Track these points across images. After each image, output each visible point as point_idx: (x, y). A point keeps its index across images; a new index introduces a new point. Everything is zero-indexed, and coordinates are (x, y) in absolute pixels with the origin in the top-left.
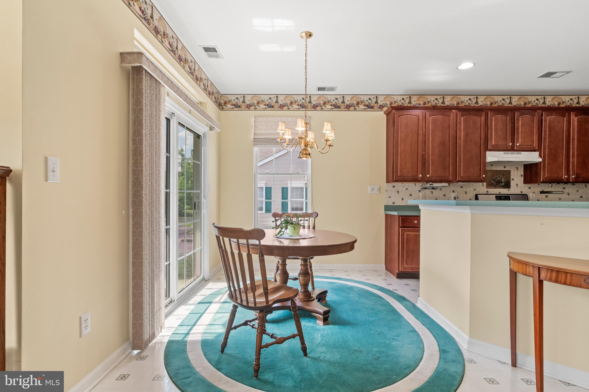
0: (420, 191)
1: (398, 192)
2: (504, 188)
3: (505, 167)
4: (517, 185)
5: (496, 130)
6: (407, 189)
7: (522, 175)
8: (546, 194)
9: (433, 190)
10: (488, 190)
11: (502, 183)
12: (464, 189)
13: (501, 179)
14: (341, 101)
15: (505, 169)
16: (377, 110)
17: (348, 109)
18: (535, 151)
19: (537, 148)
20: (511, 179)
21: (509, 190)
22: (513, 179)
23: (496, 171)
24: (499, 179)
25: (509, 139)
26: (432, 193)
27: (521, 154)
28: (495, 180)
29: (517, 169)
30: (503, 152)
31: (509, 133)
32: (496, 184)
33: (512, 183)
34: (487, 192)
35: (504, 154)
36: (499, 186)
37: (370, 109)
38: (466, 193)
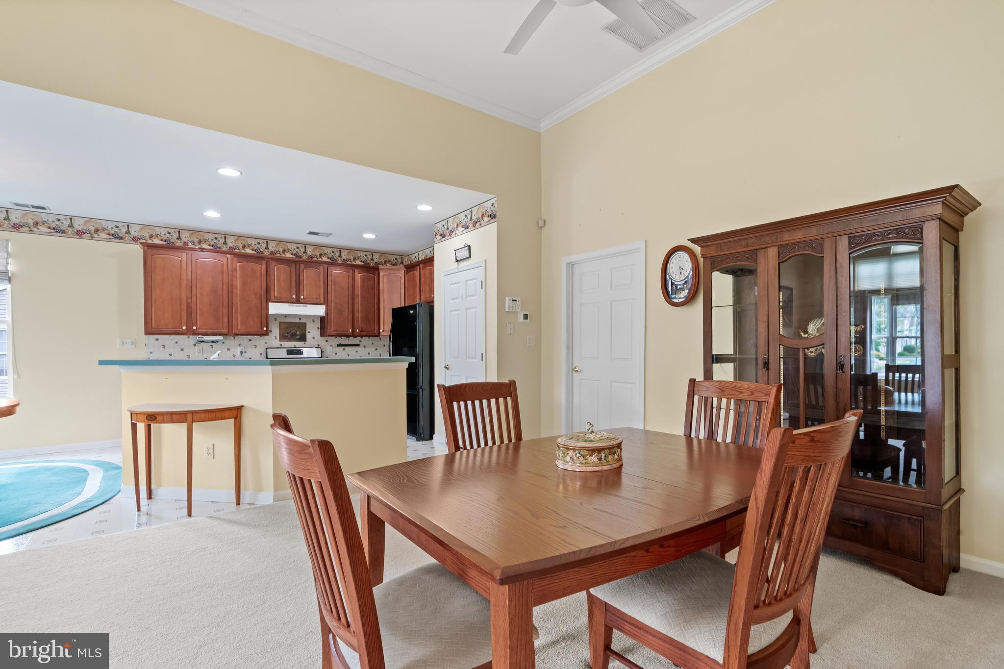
0: (195, 345)
1: (164, 346)
2: (300, 341)
3: (300, 319)
4: (314, 338)
5: (278, 280)
6: (176, 343)
7: (318, 328)
8: (344, 347)
9: (213, 344)
10: (282, 343)
11: (297, 335)
12: (253, 342)
13: (296, 332)
14: (67, 224)
15: (301, 321)
16: (128, 242)
17: (80, 236)
18: (321, 304)
19: (322, 302)
20: (307, 332)
21: (305, 343)
22: (309, 332)
23: (290, 323)
24: (293, 331)
25: (294, 291)
26: (212, 347)
27: (307, 306)
28: (289, 333)
29: (314, 321)
30: (288, 304)
31: (294, 285)
32: (291, 337)
33: (309, 336)
34: (281, 345)
35: (289, 306)
36: (294, 339)
37: (118, 240)
38: (256, 346)
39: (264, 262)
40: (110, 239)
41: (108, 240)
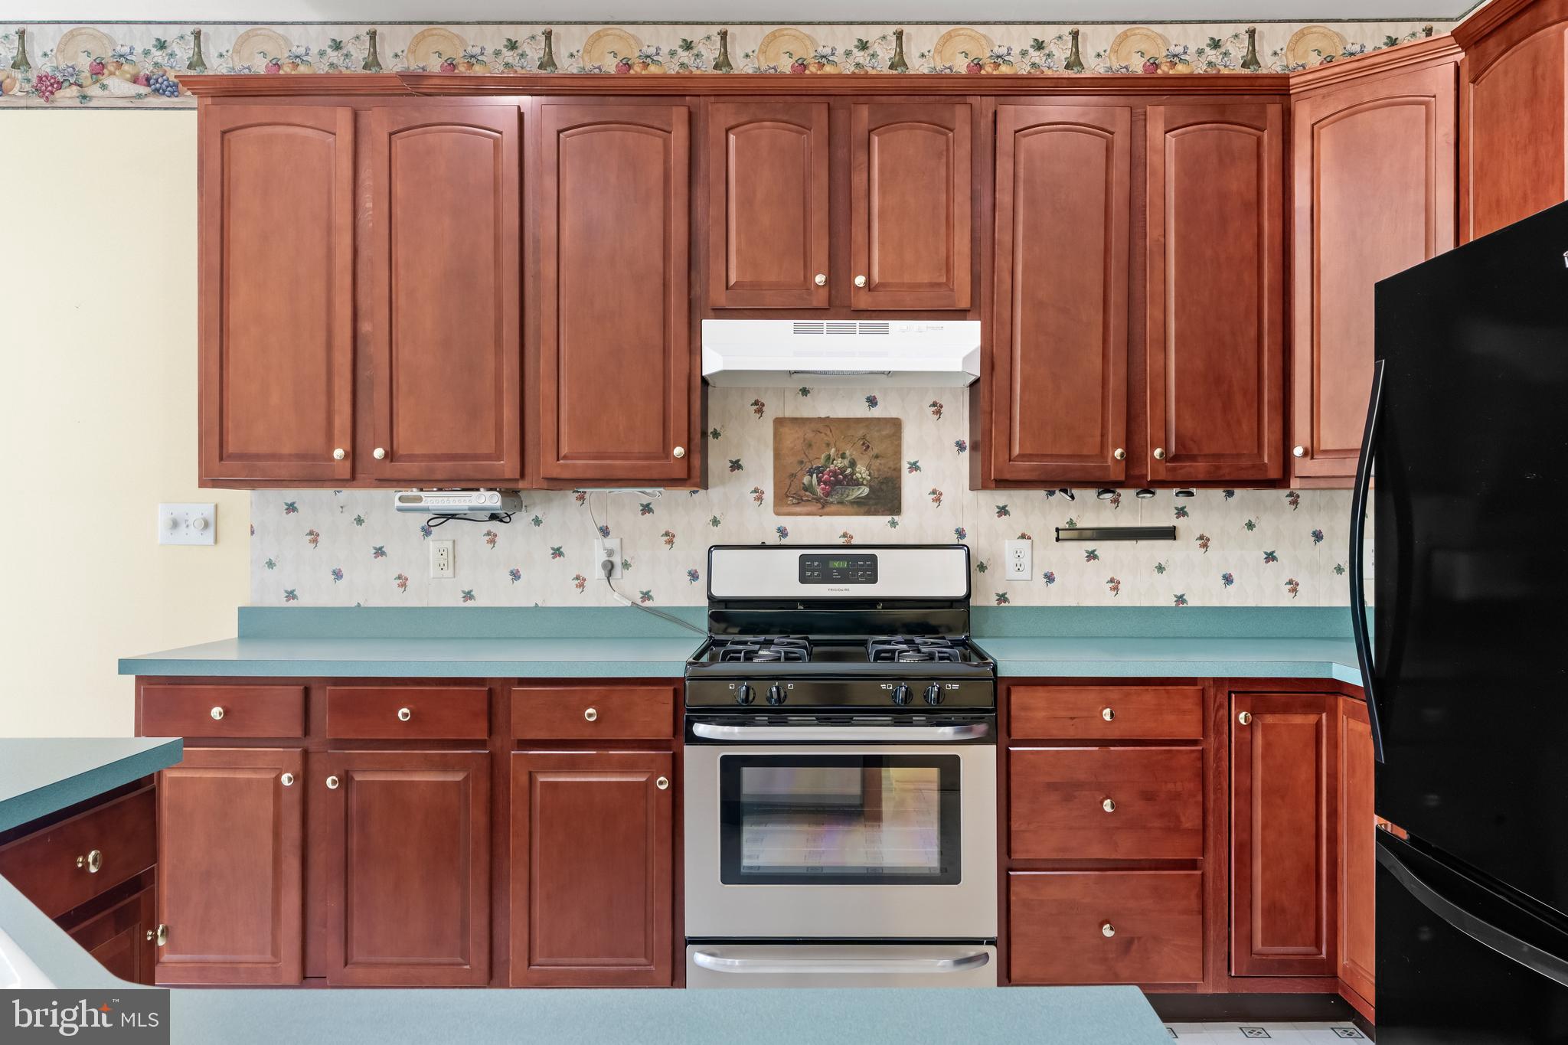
0: (427, 531)
1: (314, 537)
2: (868, 513)
3: (872, 402)
4: (937, 496)
5: (746, 203)
6: (359, 521)
7: (960, 446)
8: (1090, 545)
9: (495, 526)
10: (786, 522)
11: (858, 483)
12: (661, 519)
13: (853, 464)
15: (876, 413)
18: (960, 314)
19: (965, 303)
20: (905, 466)
21: (893, 524)
22: (914, 467)
23: (827, 422)
24: (839, 463)
25: (820, 252)
26: (492, 542)
27: (885, 331)
28: (819, 471)
29: (937, 409)
30: (789, 324)
31: (819, 217)
32: (828, 494)
33: (912, 488)
34: (783, 532)
35: (796, 331)
36: (841, 503)
37: (164, 101)
38: (670, 538)
39: (678, 117)
40: (139, 96)
41: (134, 104)
